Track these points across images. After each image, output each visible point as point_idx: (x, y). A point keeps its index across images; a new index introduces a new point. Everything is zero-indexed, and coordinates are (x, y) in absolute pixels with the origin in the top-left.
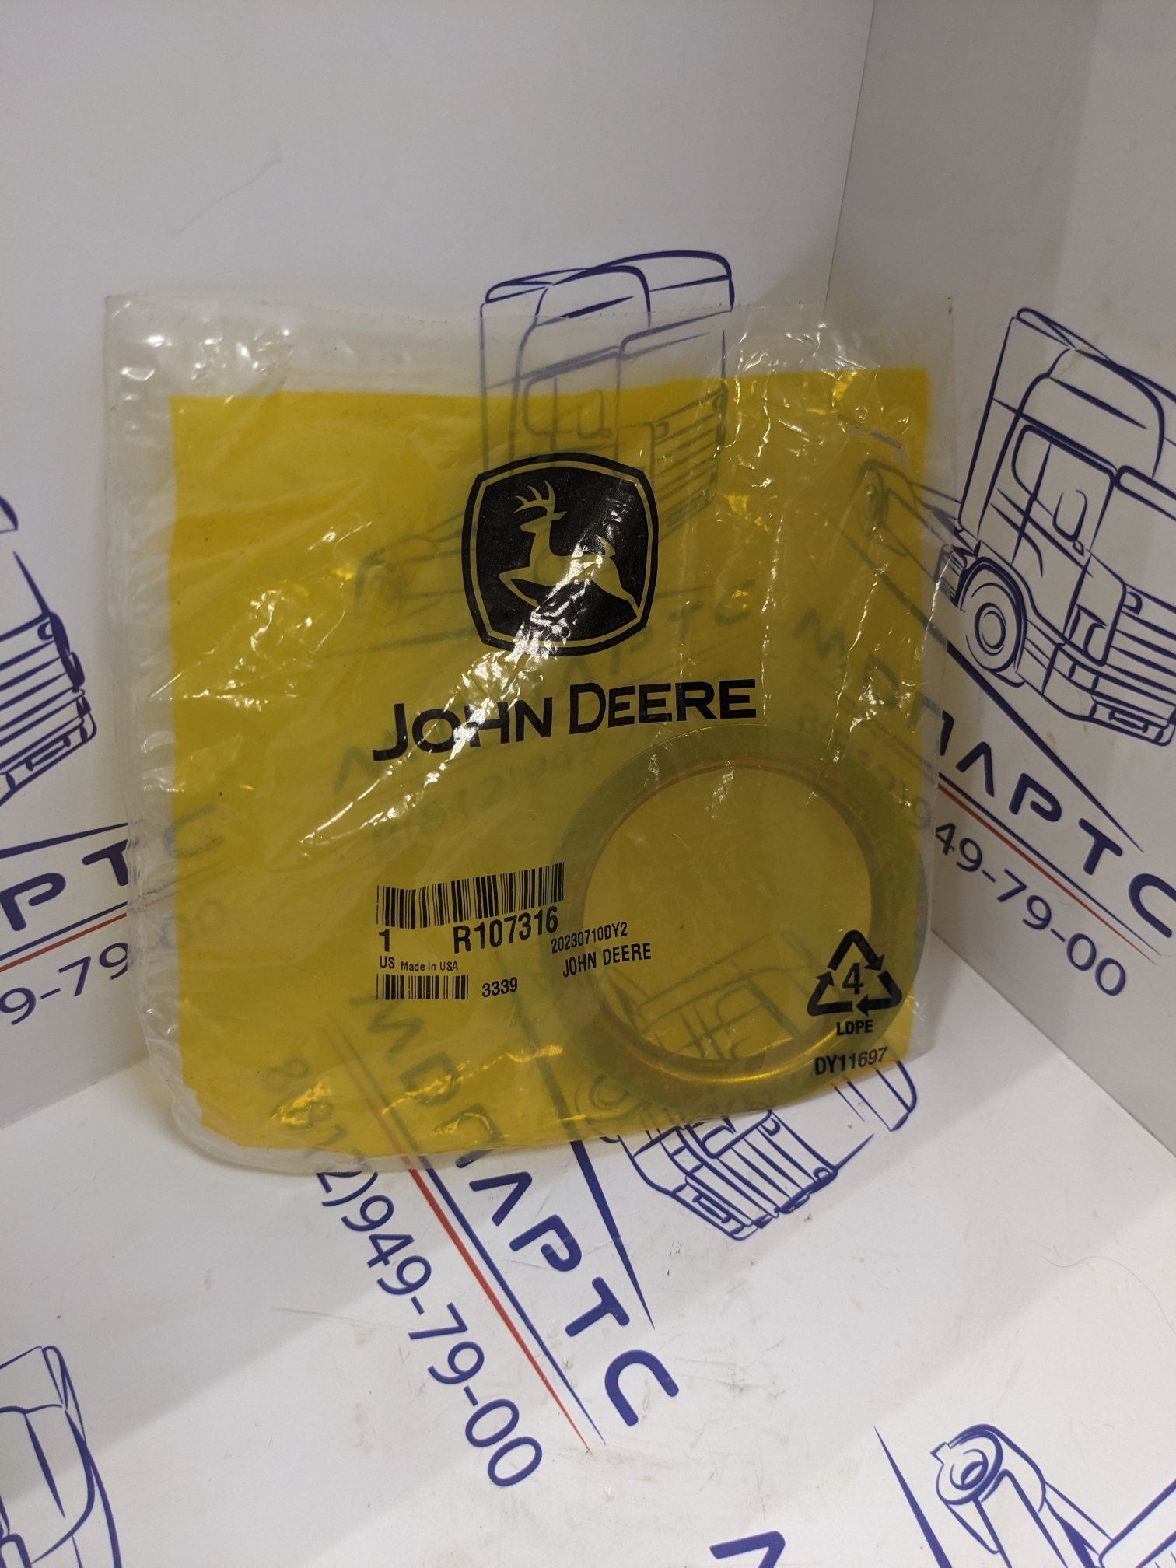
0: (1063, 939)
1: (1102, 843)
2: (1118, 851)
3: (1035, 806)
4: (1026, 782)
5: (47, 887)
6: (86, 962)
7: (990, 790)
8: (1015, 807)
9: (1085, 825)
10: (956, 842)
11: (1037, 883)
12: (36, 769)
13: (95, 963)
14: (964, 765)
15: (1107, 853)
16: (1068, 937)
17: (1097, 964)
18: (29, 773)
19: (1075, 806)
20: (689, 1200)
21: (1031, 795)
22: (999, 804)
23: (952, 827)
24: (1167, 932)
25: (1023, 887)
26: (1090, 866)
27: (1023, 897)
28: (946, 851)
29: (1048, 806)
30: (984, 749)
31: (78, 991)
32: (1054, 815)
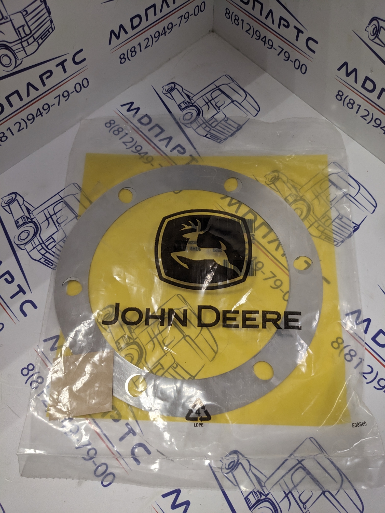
0: (293, 62)
1: (299, 31)
2: (302, 33)
3: (284, 25)
4: (281, 18)
5: (49, 74)
6: (59, 96)
7: (273, 23)
8: (279, 27)
9: (295, 27)
10: (267, 41)
11: (286, 48)
12: (43, 39)
13: (61, 96)
14: (266, 18)
15: (300, 34)
16: (294, 61)
17: (300, 66)
18: (42, 41)
19: (293, 22)
20: (209, 137)
21: (283, 22)
22: (275, 27)
23: (265, 37)
24: (314, 52)
25: (283, 50)
26: (297, 39)
27: (283, 52)
28: (264, 45)
29: (286, 24)
30: (271, 11)
31: (59, 105)
32: (288, 27)
